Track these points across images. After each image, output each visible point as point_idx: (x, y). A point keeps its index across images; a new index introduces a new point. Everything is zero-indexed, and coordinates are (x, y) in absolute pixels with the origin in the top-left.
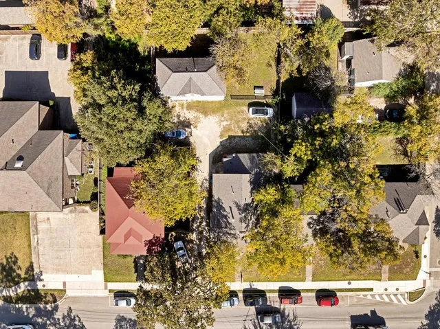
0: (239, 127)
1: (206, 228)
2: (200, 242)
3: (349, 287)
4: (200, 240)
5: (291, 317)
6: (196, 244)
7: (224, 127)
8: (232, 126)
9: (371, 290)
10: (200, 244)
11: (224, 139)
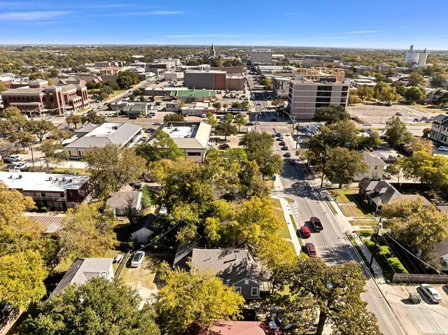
0: (147, 275)
1: (251, 304)
2: (268, 311)
3: (291, 222)
4: (265, 311)
5: (328, 251)
6: (271, 314)
7: (144, 286)
8: (144, 280)
9: (291, 215)
10: (270, 311)
11: (155, 286)
